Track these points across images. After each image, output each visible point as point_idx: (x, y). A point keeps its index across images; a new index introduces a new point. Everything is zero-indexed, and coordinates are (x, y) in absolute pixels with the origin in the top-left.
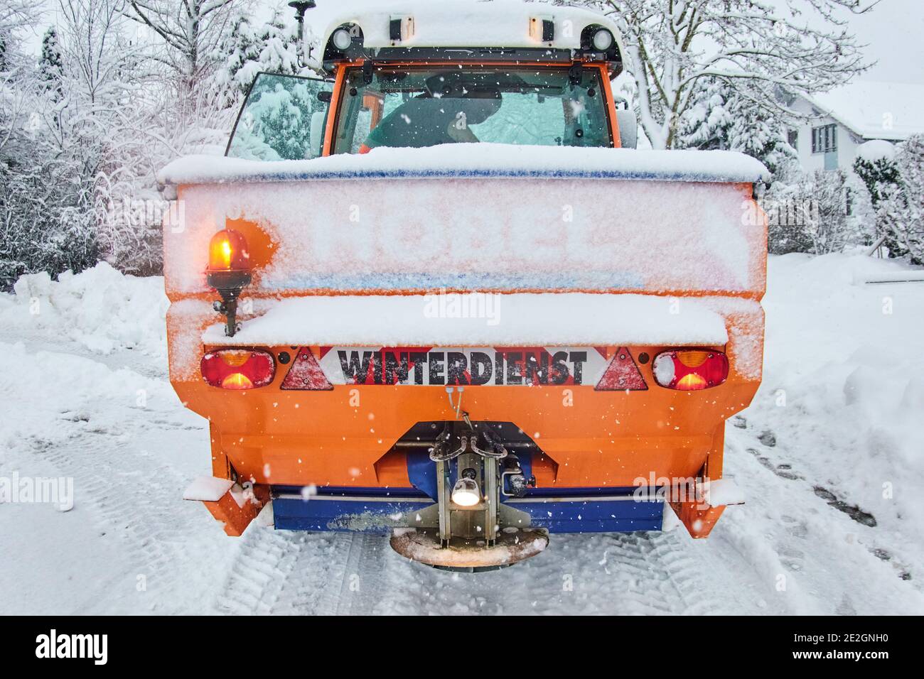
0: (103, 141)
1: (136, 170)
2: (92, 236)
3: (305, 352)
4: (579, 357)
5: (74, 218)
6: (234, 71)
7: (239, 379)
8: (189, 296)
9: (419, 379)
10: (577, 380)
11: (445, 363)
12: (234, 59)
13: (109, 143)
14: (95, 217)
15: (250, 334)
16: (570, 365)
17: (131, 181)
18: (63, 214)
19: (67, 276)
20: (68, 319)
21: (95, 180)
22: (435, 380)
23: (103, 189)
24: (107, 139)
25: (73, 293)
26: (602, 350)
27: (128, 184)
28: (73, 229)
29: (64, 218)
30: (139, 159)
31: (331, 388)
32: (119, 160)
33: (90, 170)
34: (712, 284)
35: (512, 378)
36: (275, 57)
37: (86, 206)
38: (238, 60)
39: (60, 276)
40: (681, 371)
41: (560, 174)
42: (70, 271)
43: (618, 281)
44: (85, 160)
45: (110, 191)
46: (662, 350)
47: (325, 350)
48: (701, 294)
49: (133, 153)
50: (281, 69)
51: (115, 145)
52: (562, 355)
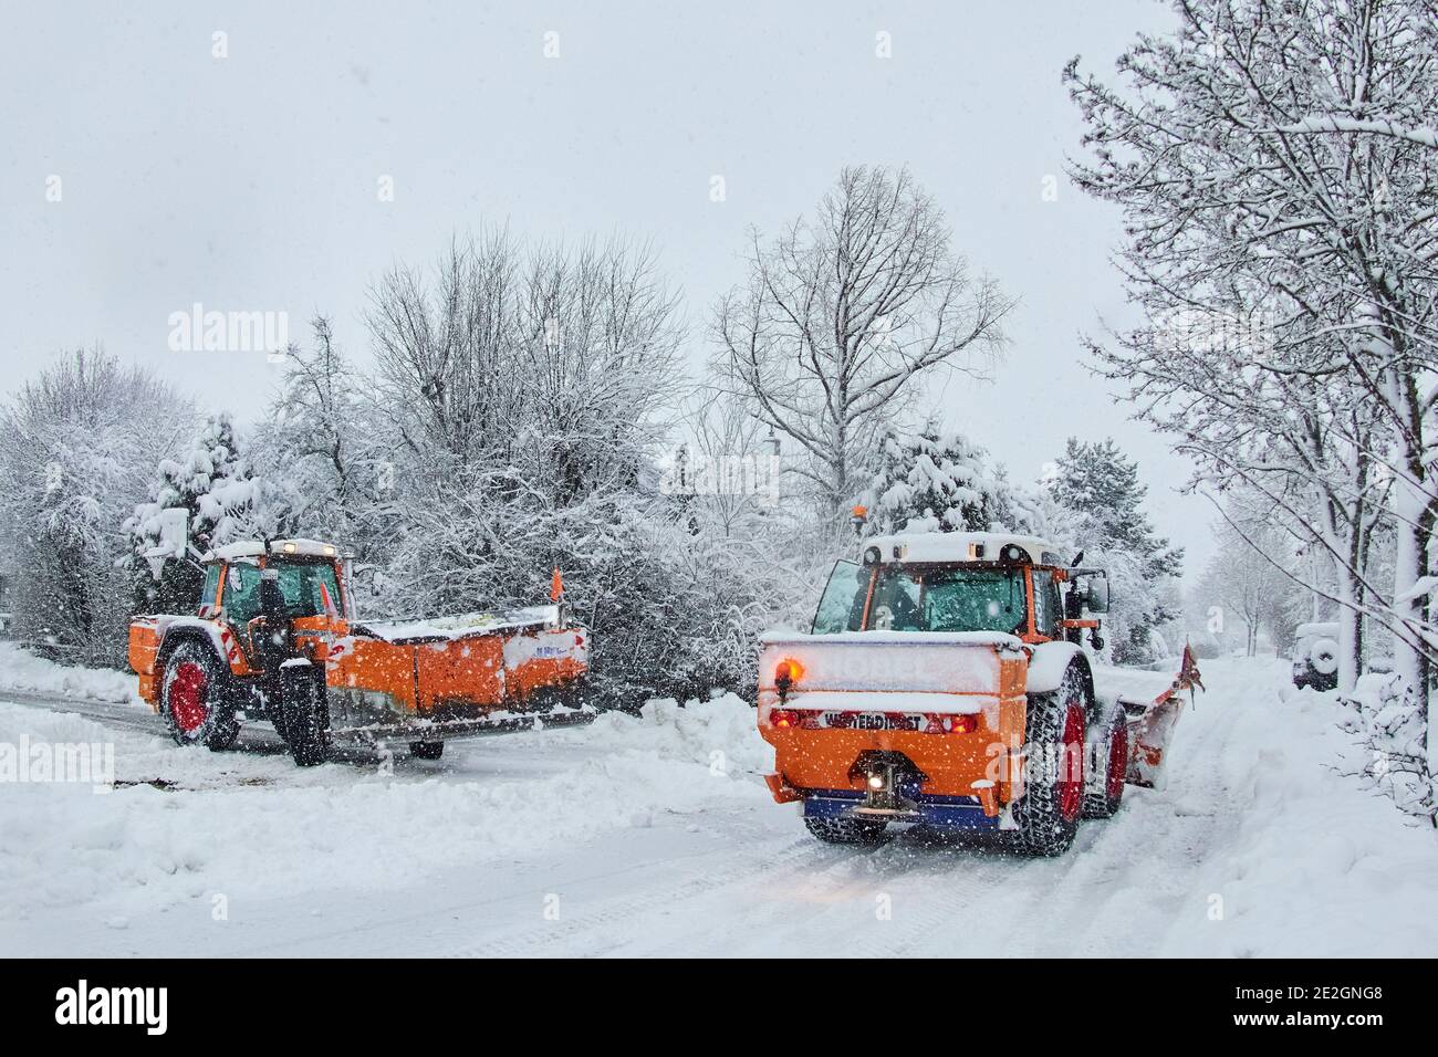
0: (737, 574)
1: (768, 604)
2: (722, 667)
3: (812, 713)
4: (917, 719)
5: (705, 649)
6: (880, 493)
7: (785, 723)
8: (768, 689)
9: (855, 726)
10: (917, 729)
11: (865, 720)
12: (880, 480)
13: (742, 577)
14: (725, 649)
15: (791, 705)
16: (914, 722)
17: (762, 614)
18: (695, 644)
19: (693, 704)
20: (693, 743)
21: (728, 612)
22: (861, 727)
23: (736, 622)
24: (740, 572)
25: (699, 720)
26: (926, 715)
27: (759, 618)
28: (703, 659)
29: (696, 648)
30: (773, 593)
31: (822, 729)
32: (752, 594)
33: (722, 601)
34: (975, 689)
35: (891, 727)
36: (924, 479)
37: (718, 638)
38: (885, 480)
39: (688, 703)
40: (955, 724)
41: (911, 643)
42: (697, 700)
43: (936, 688)
44: (719, 591)
45: (743, 624)
46: (947, 715)
47: (820, 712)
48: (972, 694)
49: (767, 587)
50: (931, 491)
51: (749, 579)
52: (911, 718)
